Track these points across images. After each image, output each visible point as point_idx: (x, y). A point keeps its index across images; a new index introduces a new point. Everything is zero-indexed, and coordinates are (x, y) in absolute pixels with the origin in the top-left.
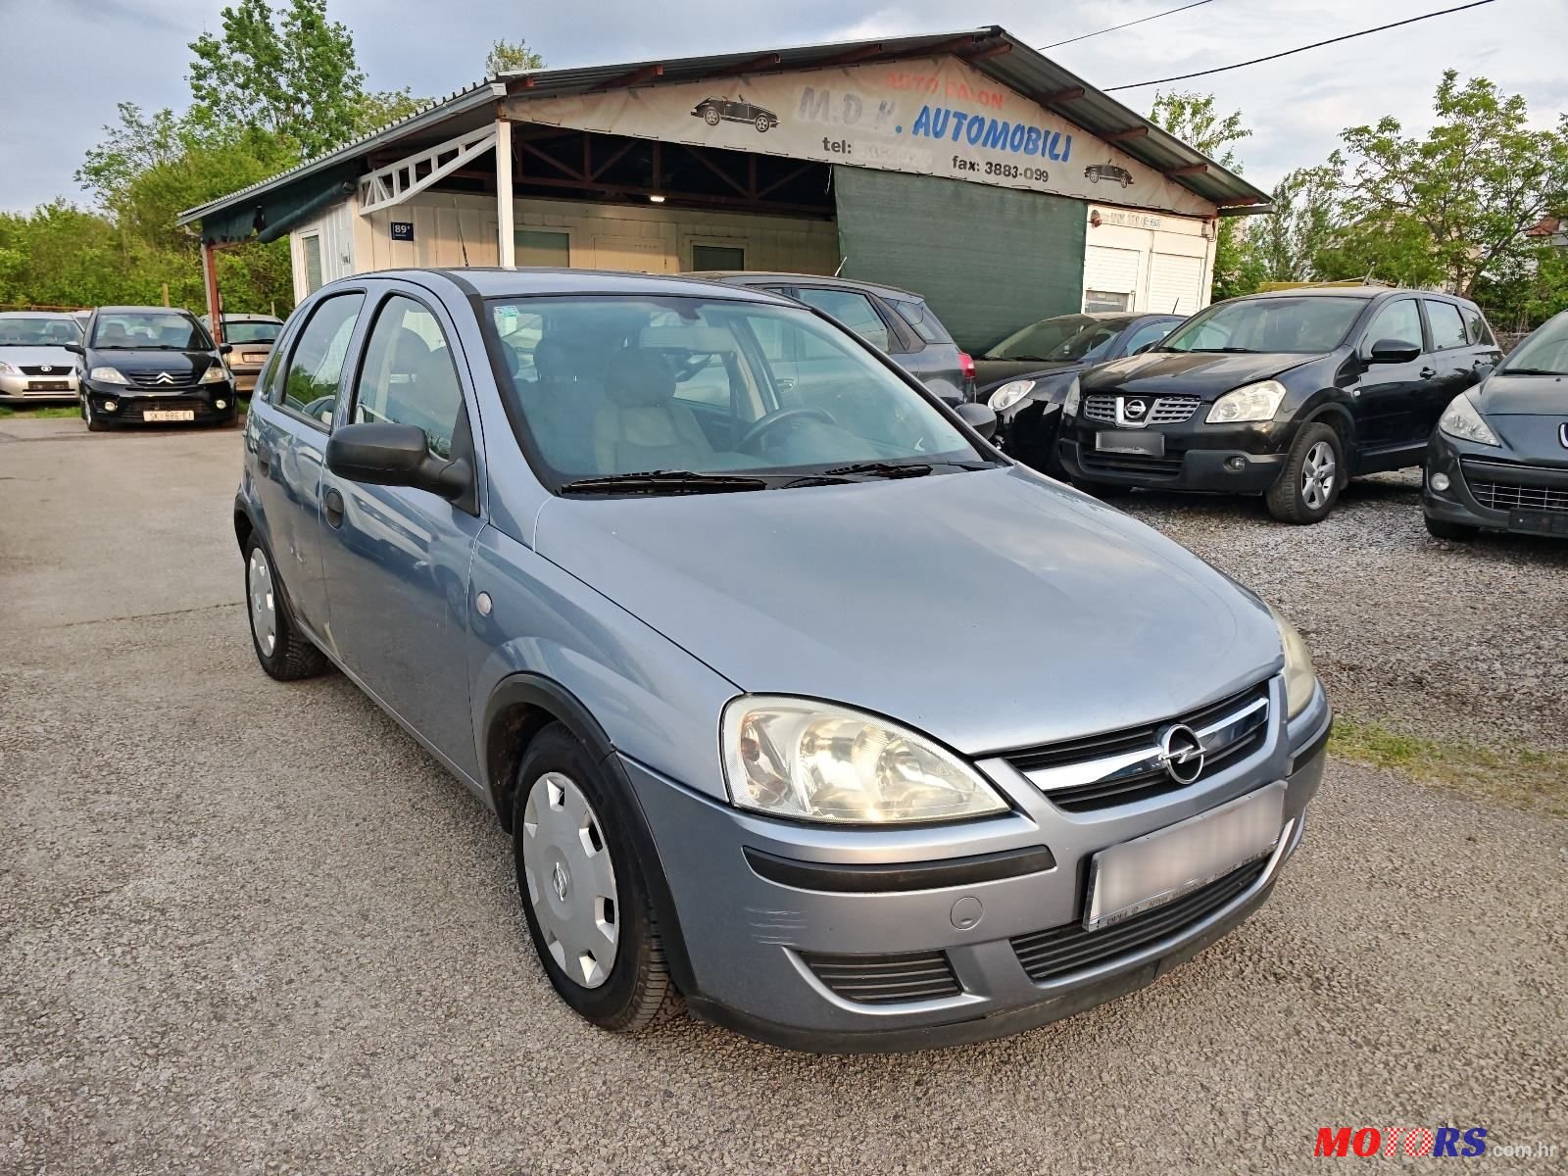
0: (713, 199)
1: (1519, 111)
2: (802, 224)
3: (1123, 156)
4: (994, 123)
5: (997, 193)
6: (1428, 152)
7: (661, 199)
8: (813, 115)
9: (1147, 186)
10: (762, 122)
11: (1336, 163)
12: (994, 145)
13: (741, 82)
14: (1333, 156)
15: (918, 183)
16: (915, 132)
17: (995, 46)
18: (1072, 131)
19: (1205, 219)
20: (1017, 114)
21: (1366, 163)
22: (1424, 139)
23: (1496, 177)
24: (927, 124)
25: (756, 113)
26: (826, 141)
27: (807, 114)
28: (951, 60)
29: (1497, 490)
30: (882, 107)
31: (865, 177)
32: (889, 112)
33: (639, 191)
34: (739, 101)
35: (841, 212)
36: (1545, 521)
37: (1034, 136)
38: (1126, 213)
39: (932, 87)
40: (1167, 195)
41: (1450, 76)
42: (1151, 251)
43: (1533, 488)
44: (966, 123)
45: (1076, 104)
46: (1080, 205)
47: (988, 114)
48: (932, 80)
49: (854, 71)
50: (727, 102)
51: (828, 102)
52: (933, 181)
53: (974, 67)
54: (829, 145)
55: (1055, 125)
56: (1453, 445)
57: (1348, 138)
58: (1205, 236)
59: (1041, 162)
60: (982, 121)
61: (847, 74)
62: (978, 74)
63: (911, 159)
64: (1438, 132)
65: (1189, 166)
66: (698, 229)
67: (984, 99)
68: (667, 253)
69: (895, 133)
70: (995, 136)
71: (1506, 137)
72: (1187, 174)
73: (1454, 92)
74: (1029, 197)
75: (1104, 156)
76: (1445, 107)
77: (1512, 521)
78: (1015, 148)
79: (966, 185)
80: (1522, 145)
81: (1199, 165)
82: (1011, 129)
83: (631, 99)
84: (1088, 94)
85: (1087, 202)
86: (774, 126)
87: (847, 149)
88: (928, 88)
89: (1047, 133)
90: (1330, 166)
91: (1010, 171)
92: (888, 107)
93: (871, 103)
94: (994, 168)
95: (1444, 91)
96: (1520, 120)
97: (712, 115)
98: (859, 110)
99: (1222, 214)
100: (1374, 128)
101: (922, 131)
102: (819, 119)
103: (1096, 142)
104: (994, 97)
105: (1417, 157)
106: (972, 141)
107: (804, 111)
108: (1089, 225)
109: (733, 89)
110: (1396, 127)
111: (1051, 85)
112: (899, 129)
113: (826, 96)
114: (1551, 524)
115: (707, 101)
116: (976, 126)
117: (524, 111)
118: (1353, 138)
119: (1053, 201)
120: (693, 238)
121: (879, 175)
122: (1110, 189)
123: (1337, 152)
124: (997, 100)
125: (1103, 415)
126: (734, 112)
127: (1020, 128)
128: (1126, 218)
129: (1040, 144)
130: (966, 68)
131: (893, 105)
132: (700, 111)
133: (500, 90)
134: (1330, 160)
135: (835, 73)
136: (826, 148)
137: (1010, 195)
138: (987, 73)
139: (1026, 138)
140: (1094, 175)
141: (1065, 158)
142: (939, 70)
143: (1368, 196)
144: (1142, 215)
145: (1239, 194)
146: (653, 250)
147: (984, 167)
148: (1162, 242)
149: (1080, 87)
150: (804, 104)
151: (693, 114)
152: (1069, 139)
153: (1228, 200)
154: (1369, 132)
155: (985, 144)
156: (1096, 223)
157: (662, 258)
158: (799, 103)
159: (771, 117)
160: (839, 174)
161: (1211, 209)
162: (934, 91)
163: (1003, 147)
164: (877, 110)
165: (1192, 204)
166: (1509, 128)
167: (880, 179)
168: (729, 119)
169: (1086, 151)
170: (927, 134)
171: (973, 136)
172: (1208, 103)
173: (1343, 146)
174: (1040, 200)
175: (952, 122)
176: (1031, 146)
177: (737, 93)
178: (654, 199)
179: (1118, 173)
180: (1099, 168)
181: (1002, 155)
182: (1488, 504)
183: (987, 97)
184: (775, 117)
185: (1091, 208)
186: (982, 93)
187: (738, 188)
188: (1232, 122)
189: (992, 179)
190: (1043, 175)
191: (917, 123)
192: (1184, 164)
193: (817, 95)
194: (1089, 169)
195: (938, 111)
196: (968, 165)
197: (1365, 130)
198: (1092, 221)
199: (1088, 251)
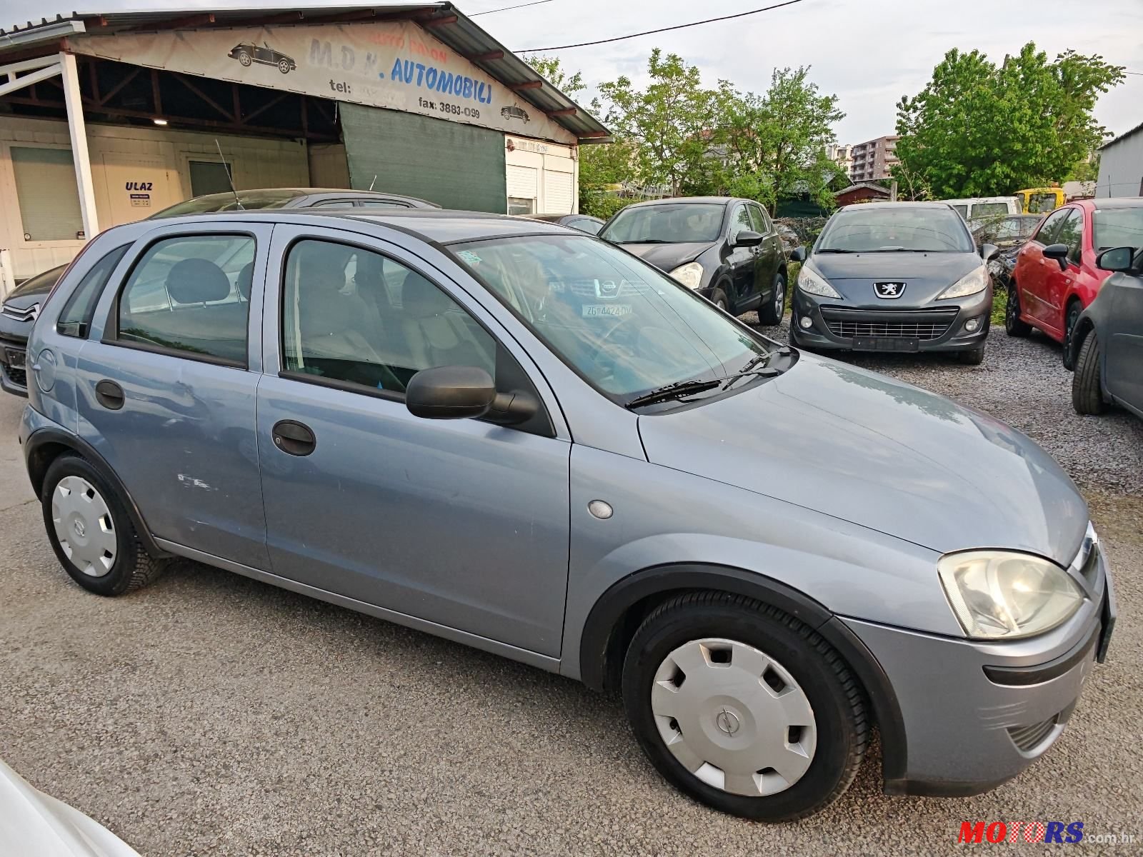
0: (207, 123)
1: (696, 77)
2: (274, 144)
3: (522, 101)
4: (443, 74)
5: (448, 126)
6: (648, 101)
7: (164, 123)
8: (321, 61)
9: (539, 124)
10: (284, 65)
11: (595, 106)
12: (444, 90)
13: (265, 32)
14: (593, 102)
15: (397, 117)
16: (393, 78)
17: (444, 17)
18: (491, 81)
19: (571, 146)
20: (456, 68)
21: (613, 107)
22: (644, 93)
23: (686, 117)
24: (400, 72)
25: (279, 57)
26: (332, 83)
27: (316, 61)
28: (412, 25)
29: (843, 326)
30: (369, 58)
31: (362, 112)
32: (374, 61)
33: (145, 115)
34: (265, 47)
35: (347, 138)
36: (873, 342)
37: (468, 84)
38: (527, 141)
39: (401, 44)
40: (550, 130)
41: (656, 52)
42: (543, 169)
43: (862, 323)
44: (425, 73)
45: (496, 63)
46: (500, 135)
47: (440, 67)
48: (400, 39)
49: (346, 27)
50: (255, 48)
51: (330, 51)
52: (407, 115)
53: (427, 31)
54: (335, 87)
55: (481, 78)
56: (811, 298)
57: (602, 90)
58: (572, 158)
59: (474, 103)
60: (435, 71)
61: (342, 30)
62: (430, 35)
63: (392, 98)
64: (653, 88)
65: (564, 109)
66: (192, 147)
67: (435, 56)
68: (167, 167)
69: (379, 78)
70: (444, 83)
71: (691, 93)
72: (561, 115)
73: (659, 62)
74: (469, 129)
75: (512, 100)
76: (654, 72)
77: (854, 343)
78: (457, 93)
79: (428, 119)
80: (703, 98)
81: (571, 109)
82: (454, 78)
83: (179, 40)
84: (506, 57)
85: (504, 133)
86: (294, 69)
87: (348, 89)
88: (398, 45)
89: (476, 82)
90: (592, 108)
91: (456, 110)
92: (372, 58)
93: (361, 54)
94: (445, 107)
95: (654, 60)
96: (697, 83)
97: (244, 57)
98: (353, 60)
99: (580, 142)
100: (616, 84)
101: (397, 77)
102: (325, 65)
103: (507, 91)
104: (441, 53)
105: (642, 104)
106: (431, 86)
107: (314, 58)
108: (506, 149)
109: (259, 36)
110: (628, 83)
111: (480, 48)
112: (382, 75)
113: (328, 46)
114: (876, 344)
115: (239, 46)
116: (431, 75)
117: (87, 46)
118: (605, 90)
119: (484, 132)
120: (188, 154)
121: (370, 110)
122: (515, 124)
123: (595, 99)
124: (443, 57)
125: (586, 292)
126: (263, 56)
127: (459, 78)
128: (527, 147)
129: (473, 90)
130: (422, 31)
131: (375, 57)
132: (235, 53)
133: (79, 27)
134: (592, 103)
135: (331, 28)
136: (333, 89)
137: (456, 128)
138: (435, 36)
139: (463, 86)
140: (507, 114)
141: (489, 101)
142: (404, 32)
143: (616, 128)
144: (536, 143)
145: (592, 129)
146: (157, 165)
147: (439, 106)
148: (551, 163)
149: (500, 51)
150: (313, 52)
151: (230, 56)
152: (490, 87)
153: (584, 133)
154: (614, 87)
155: (438, 89)
156: (512, 149)
157: (164, 172)
158: (310, 50)
159: (291, 62)
160: (342, 108)
161: (573, 140)
162: (402, 47)
163: (450, 92)
164: (365, 60)
165: (564, 136)
166: (692, 87)
167: (372, 113)
168: (257, 62)
169: (501, 97)
170: (401, 80)
171: (430, 83)
172: (556, 63)
173: (598, 94)
174: (476, 131)
175: (416, 71)
176: (467, 92)
177: (263, 41)
178: (158, 122)
179: (521, 113)
180: (509, 109)
181: (451, 98)
182: (839, 334)
183: (437, 53)
184: (293, 61)
185: (507, 138)
186: (433, 50)
187: (228, 115)
188: (577, 78)
189: (444, 115)
190: (476, 113)
191: (393, 71)
192: (561, 108)
193: (322, 46)
194: (503, 109)
195: (407, 62)
196: (429, 105)
197: (610, 85)
198: (508, 147)
199: (508, 168)
